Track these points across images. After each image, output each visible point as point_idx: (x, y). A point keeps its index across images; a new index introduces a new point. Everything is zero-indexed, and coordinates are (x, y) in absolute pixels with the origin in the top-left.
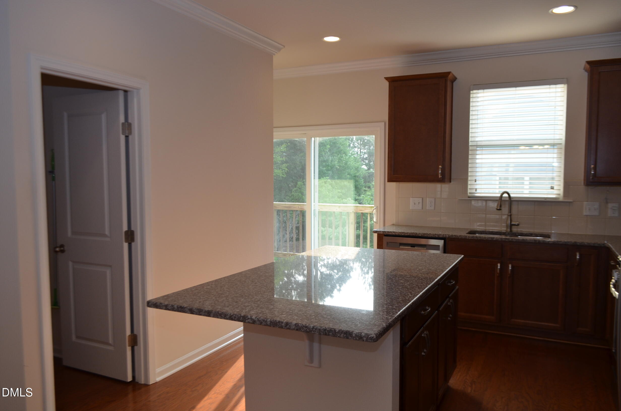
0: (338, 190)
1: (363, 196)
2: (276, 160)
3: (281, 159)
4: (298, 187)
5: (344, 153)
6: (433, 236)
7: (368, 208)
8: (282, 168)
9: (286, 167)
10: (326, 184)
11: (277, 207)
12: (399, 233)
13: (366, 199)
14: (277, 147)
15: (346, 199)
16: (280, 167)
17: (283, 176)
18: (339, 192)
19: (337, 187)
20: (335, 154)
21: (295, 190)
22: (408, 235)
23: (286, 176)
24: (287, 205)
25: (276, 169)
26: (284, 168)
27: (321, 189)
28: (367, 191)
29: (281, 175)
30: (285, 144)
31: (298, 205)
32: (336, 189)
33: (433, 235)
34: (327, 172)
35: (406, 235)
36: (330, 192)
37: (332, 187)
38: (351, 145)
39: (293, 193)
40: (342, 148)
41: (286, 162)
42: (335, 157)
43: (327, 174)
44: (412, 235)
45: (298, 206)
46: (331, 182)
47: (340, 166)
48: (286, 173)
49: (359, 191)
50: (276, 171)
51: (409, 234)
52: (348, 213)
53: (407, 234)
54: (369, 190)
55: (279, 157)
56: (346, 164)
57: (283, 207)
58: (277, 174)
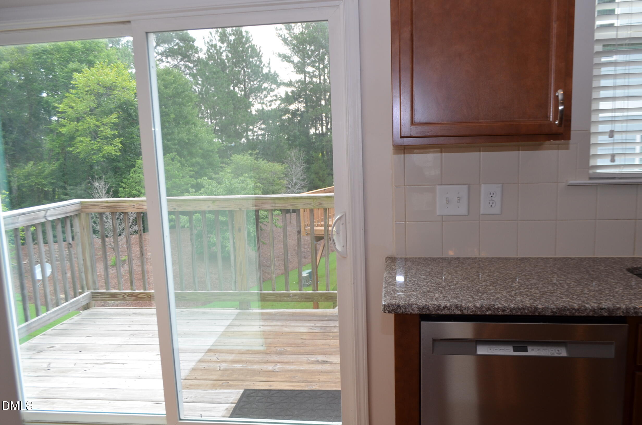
0: (190, 168)
1: (222, 174)
2: (105, 134)
3: (112, 132)
4: (137, 167)
5: (193, 124)
6: (591, 314)
7: (267, 201)
8: (115, 144)
9: (120, 143)
10: (174, 161)
11: (91, 207)
12: (474, 309)
13: (226, 177)
14: (106, 117)
15: (201, 179)
16: (111, 143)
17: (117, 154)
18: (191, 171)
19: (187, 164)
20: (182, 126)
21: (134, 171)
22: (506, 313)
23: (120, 153)
24: (110, 204)
25: (106, 144)
26: (117, 144)
27: (168, 168)
28: (225, 168)
29: (114, 153)
30: (116, 113)
31: (132, 201)
32: (187, 167)
33: (591, 310)
34: (173, 147)
35: (501, 313)
36: (179, 171)
37: (181, 164)
38: (200, 115)
39: (132, 174)
40: (190, 118)
41: (119, 136)
42: (182, 128)
43: (174, 149)
44: (519, 313)
45: (133, 204)
46: (180, 159)
47: (189, 139)
48: (120, 150)
49: (214, 168)
50: (106, 148)
51: (511, 310)
52: (231, 212)
53: (504, 311)
54: (227, 166)
55: (109, 130)
56: (196, 136)
57: (102, 208)
58: (108, 151)
